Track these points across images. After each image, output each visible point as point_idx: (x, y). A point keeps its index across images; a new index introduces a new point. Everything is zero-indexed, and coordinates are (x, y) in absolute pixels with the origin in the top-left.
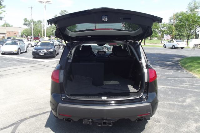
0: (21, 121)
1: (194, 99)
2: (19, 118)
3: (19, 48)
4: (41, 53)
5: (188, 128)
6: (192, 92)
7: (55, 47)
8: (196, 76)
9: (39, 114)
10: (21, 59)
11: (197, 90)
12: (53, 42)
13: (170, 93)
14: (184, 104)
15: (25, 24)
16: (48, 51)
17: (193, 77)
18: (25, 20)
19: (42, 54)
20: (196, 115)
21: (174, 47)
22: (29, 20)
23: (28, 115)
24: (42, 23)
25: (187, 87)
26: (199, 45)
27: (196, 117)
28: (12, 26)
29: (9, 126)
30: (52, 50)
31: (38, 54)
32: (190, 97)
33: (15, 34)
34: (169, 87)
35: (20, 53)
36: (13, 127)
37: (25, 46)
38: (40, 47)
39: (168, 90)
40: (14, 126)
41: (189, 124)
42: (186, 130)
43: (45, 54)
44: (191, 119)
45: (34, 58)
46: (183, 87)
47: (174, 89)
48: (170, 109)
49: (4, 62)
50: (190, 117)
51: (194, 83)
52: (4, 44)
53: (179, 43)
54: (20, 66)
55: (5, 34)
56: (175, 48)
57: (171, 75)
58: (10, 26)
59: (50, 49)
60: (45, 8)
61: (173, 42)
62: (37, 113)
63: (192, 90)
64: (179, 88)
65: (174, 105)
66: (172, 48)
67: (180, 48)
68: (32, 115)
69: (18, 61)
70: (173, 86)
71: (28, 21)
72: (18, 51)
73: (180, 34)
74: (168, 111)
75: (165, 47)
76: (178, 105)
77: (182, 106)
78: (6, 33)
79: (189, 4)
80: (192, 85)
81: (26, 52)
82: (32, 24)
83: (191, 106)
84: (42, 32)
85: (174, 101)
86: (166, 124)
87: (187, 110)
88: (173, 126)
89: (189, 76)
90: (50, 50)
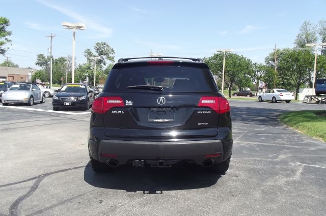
0: (46, 175)
1: (290, 155)
2: (41, 172)
3: (32, 96)
4: (67, 102)
5: (274, 182)
6: (288, 149)
7: (88, 94)
8: (300, 132)
9: (70, 169)
10: (35, 111)
11: (296, 147)
12: (86, 86)
13: (258, 149)
14: (276, 160)
15: (38, 64)
16: (77, 99)
17: (295, 133)
18: (39, 58)
19: (67, 104)
20: (288, 171)
21: (274, 100)
22: (46, 58)
23: (54, 169)
24: (66, 62)
25: (283, 144)
26: (313, 97)
27: (289, 172)
28: (17, 66)
29: (29, 180)
30: (83, 98)
31: (62, 104)
32: (285, 154)
33: (22, 78)
34: (258, 143)
35: (32, 103)
36: (34, 181)
37: (40, 93)
38: (65, 93)
39: (255, 146)
40: (36, 180)
41: (278, 179)
42: (272, 184)
43: (73, 103)
44: (281, 174)
45: (55, 109)
46: (278, 143)
47: (263, 145)
48: (254, 164)
49: (9, 114)
50: (280, 172)
51: (295, 140)
52: (8, 89)
53: (283, 93)
54: (35, 119)
55: (5, 78)
56: (276, 102)
57: (263, 131)
58: (13, 66)
59: (81, 96)
60: (74, 35)
61: (273, 92)
62: (68, 167)
63: (290, 146)
64: (272, 144)
65: (260, 161)
66: (272, 102)
67: (285, 102)
68: (61, 169)
69: (31, 113)
70: (263, 142)
71: (44, 58)
72: (29, 101)
73: (286, 83)
74: (252, 167)
75: (262, 101)
76: (266, 161)
77: (272, 162)
78: (7, 76)
79: (298, 37)
80: (291, 142)
81: (42, 102)
82: (50, 63)
83: (284, 162)
84: (66, 75)
85: (261, 157)
86: (245, 178)
87: (278, 166)
88: (255, 181)
89: (289, 133)
90: (81, 99)
